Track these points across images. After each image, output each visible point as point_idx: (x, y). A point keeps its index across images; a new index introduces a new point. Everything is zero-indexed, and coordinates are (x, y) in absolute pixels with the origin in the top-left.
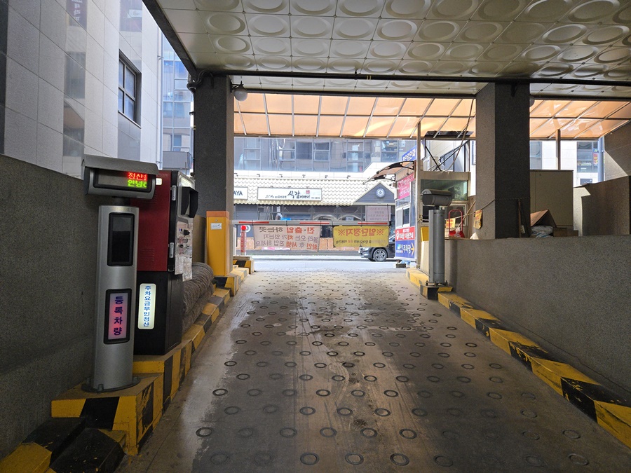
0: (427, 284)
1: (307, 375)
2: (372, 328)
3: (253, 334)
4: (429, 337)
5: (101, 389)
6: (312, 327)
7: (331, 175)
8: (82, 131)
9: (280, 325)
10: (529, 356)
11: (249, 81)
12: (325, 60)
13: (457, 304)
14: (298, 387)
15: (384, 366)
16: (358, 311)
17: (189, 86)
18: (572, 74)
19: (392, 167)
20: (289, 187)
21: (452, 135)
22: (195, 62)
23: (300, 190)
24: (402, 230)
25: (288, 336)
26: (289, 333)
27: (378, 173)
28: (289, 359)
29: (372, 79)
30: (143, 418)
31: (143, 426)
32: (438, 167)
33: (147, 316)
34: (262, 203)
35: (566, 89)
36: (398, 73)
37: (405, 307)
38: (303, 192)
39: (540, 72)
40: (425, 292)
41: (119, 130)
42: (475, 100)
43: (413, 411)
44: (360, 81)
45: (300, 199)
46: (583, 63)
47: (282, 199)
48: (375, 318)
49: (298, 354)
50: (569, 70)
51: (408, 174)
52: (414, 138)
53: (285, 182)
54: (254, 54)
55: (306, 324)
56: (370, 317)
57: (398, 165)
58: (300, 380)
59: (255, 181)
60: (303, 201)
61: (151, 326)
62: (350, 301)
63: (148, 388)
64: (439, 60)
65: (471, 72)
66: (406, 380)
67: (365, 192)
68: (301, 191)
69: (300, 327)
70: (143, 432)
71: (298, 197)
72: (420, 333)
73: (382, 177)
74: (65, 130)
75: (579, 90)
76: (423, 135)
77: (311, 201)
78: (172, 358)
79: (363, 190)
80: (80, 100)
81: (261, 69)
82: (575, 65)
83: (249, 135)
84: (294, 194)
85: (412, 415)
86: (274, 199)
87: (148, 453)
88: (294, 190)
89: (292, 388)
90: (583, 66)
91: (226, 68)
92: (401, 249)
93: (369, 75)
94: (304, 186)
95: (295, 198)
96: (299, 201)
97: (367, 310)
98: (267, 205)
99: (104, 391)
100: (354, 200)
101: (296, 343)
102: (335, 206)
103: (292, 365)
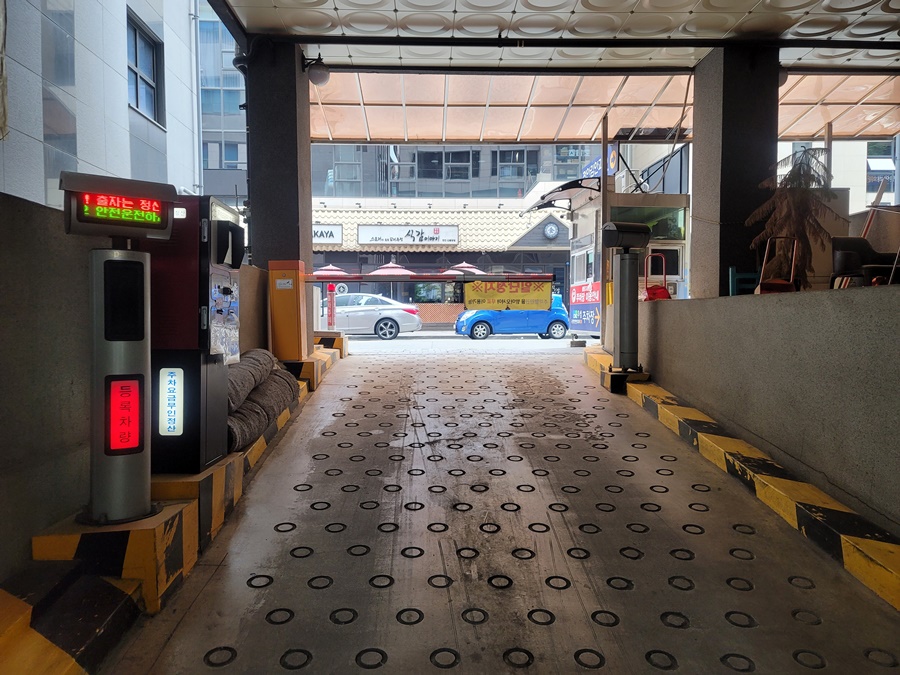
0: (610, 370)
1: (416, 503)
2: (522, 435)
3: (339, 445)
4: (606, 447)
5: (103, 520)
6: (429, 435)
7: (473, 203)
8: (73, 137)
9: (381, 432)
10: (752, 473)
11: (331, 53)
12: (450, 16)
13: (653, 399)
14: (401, 520)
15: (533, 489)
16: (503, 412)
17: (236, 61)
18: (846, 31)
19: (564, 188)
20: (407, 224)
21: (658, 136)
22: (244, 23)
23: (423, 228)
24: (581, 287)
25: (392, 448)
26: (394, 444)
27: (543, 198)
28: (389, 480)
29: (526, 45)
30: (166, 561)
31: (167, 572)
32: (638, 186)
33: (171, 417)
34: (366, 249)
35: (840, 57)
36: (567, 35)
37: (574, 404)
38: (428, 232)
39: (795, 28)
40: (608, 383)
41: (131, 135)
42: (693, 77)
43: (569, 552)
44: (506, 49)
45: (424, 242)
46: (864, 14)
47: (397, 242)
48: (526, 421)
49: (406, 473)
50: (842, 25)
51: (591, 199)
52: (597, 141)
53: (400, 216)
54: (336, 9)
55: (421, 431)
56: (520, 420)
57: (575, 184)
58: (404, 510)
59: (353, 215)
60: (429, 246)
61: (179, 431)
62: (491, 396)
63: (173, 518)
64: (632, 12)
65: (685, 30)
66: (564, 508)
67: (527, 231)
68: (425, 229)
69: (411, 434)
70: (167, 581)
71: (421, 240)
72: (593, 442)
73: (549, 204)
74: (47, 138)
75: (859, 58)
76: (611, 135)
77: (441, 246)
78: (210, 478)
79: (524, 227)
80: (68, 89)
81: (349, 33)
82: (852, 17)
83: (335, 141)
84: (415, 234)
85: (566, 556)
86: (384, 242)
87: (175, 611)
88: (415, 229)
89: (392, 521)
90: (863, 18)
91: (294, 33)
92: (579, 318)
93: (521, 40)
94: (432, 222)
95: (417, 242)
96: (423, 246)
97: (516, 411)
98: (373, 253)
99: (109, 523)
100: (509, 243)
101: (404, 458)
102: (480, 253)
103: (395, 488)
